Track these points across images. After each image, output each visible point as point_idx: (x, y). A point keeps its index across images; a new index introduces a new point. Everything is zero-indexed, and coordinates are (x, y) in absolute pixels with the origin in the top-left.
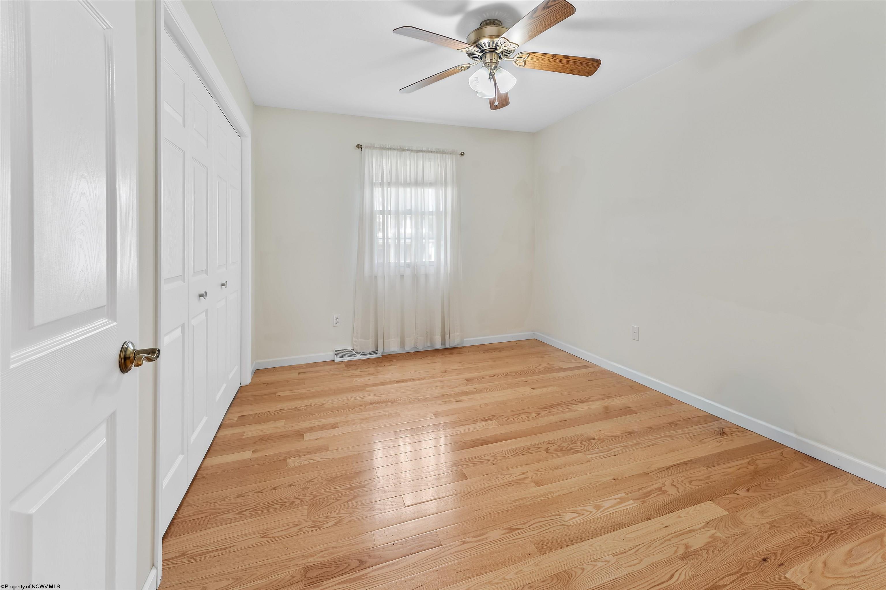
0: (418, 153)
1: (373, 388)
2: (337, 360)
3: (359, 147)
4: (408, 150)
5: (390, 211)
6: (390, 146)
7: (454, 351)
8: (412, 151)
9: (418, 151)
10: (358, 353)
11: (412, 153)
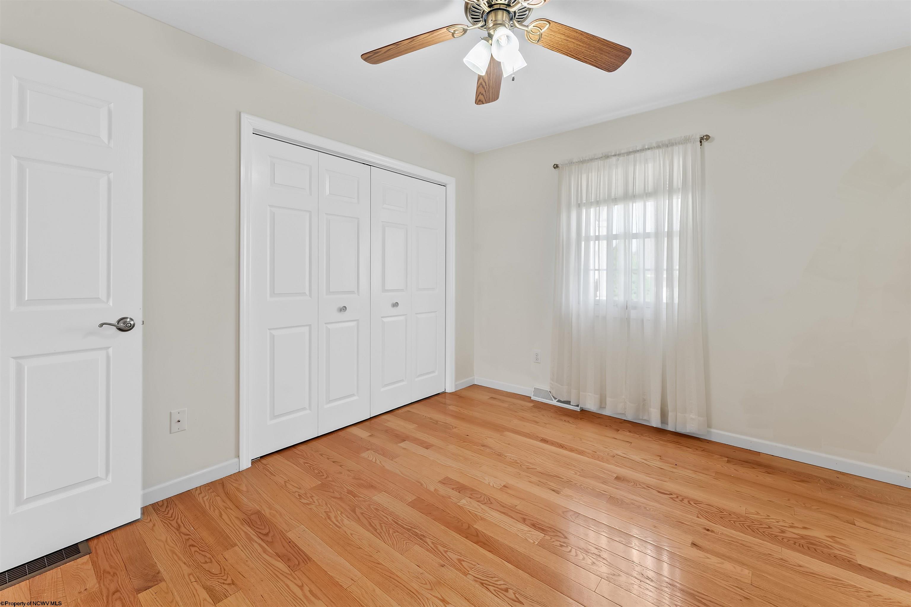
0: (630, 156)
1: (512, 434)
2: (533, 398)
3: (556, 166)
4: (615, 155)
5: (599, 236)
6: (590, 157)
7: (699, 444)
8: (619, 155)
9: (629, 153)
10: (555, 399)
11: (621, 158)
